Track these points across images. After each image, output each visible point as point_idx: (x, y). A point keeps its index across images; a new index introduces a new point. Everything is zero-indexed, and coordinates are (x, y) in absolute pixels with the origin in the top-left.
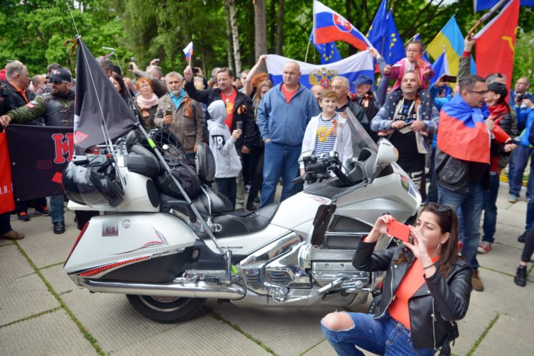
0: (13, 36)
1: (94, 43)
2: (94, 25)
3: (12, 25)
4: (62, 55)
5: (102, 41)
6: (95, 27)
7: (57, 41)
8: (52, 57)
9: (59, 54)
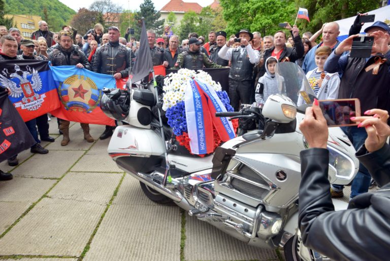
0: (236, 18)
1: (280, 18)
2: (282, 5)
3: (236, 12)
4: (259, 27)
5: (286, 16)
6: (283, 7)
7: (258, 18)
8: (254, 29)
9: (258, 26)
